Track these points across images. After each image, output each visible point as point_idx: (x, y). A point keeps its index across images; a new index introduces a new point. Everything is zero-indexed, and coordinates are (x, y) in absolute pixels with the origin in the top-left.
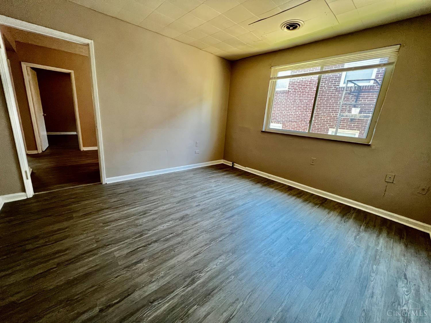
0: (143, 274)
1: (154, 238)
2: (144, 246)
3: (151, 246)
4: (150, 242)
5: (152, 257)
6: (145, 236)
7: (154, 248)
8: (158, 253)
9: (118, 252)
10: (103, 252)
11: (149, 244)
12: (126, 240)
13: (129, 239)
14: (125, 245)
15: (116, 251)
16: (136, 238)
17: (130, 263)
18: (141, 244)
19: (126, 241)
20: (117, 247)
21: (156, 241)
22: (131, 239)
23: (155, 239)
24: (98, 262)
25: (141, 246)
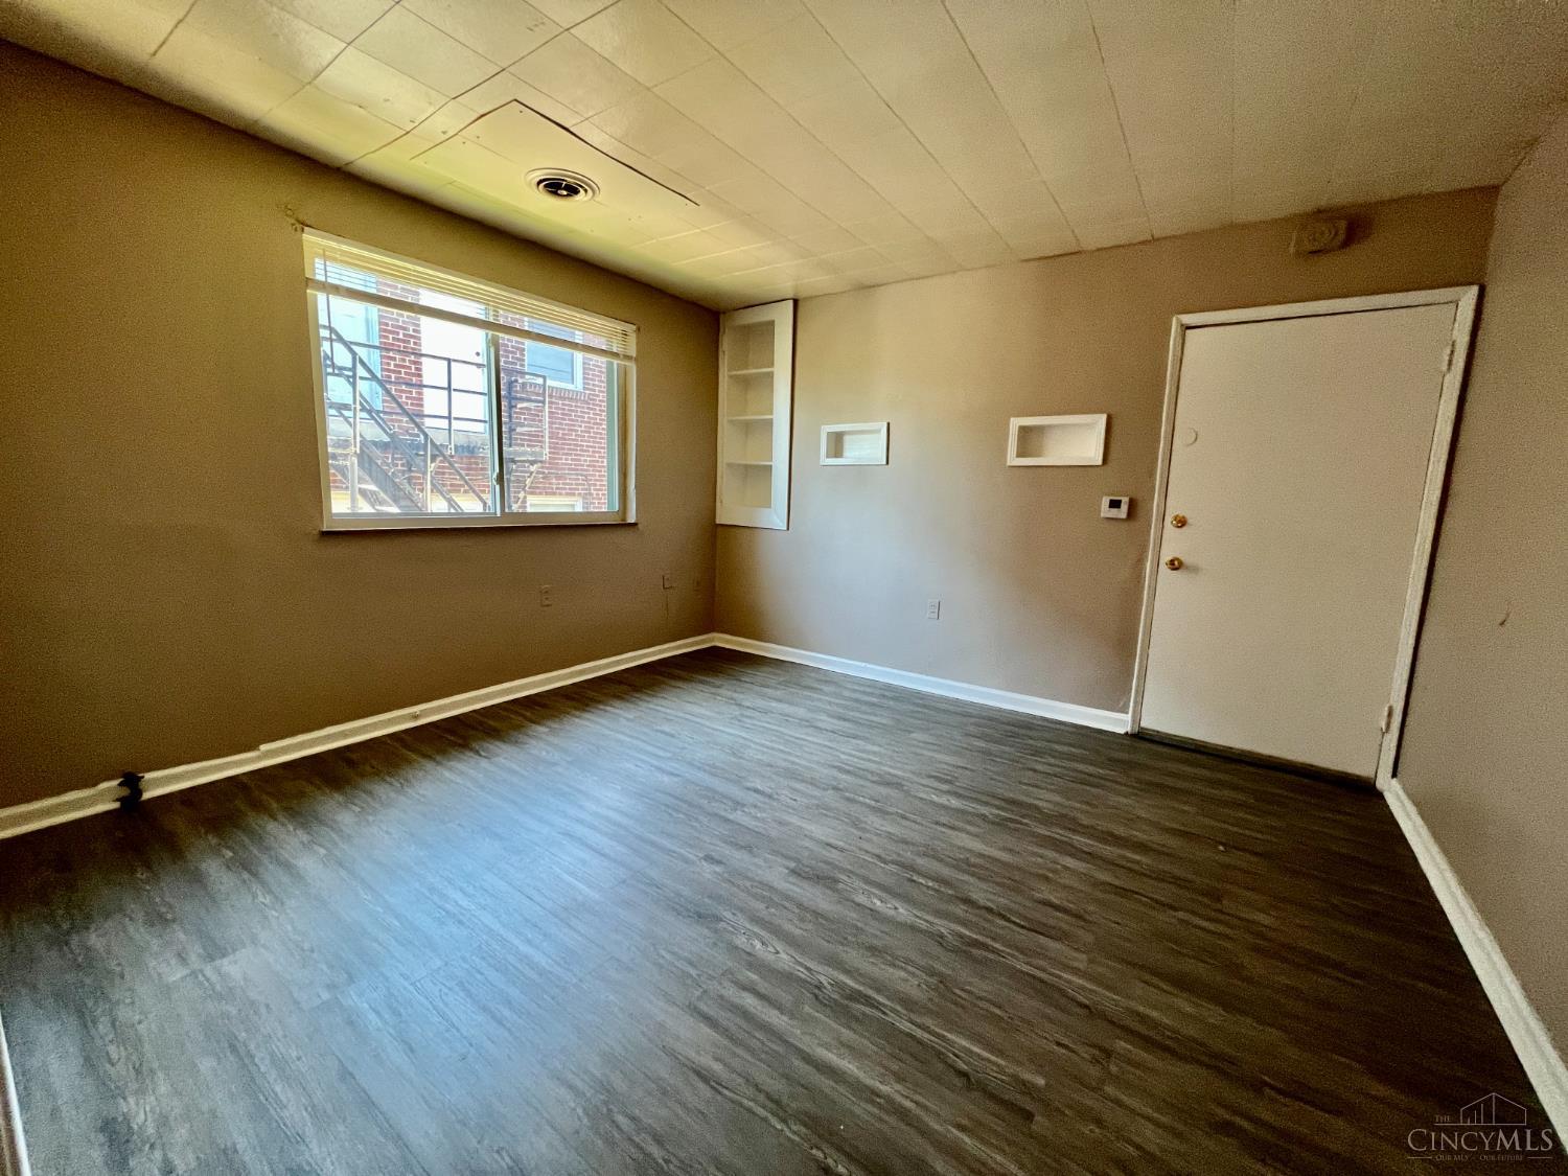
0: (1065, 887)
1: (960, 910)
2: (1004, 917)
3: (989, 904)
4: (983, 912)
5: (1015, 887)
6: (967, 933)
7: (992, 897)
8: (997, 884)
9: (1076, 964)
10: (1109, 1000)
11: (989, 910)
12: (1022, 972)
13: (1015, 968)
14: (1042, 963)
15: (1076, 971)
16: (994, 951)
17: (1073, 920)
18: (1003, 928)
19: (1026, 968)
20: (1065, 976)
21: (967, 901)
22: (1011, 961)
23: (962, 907)
24: (1139, 989)
25: (1012, 926)
